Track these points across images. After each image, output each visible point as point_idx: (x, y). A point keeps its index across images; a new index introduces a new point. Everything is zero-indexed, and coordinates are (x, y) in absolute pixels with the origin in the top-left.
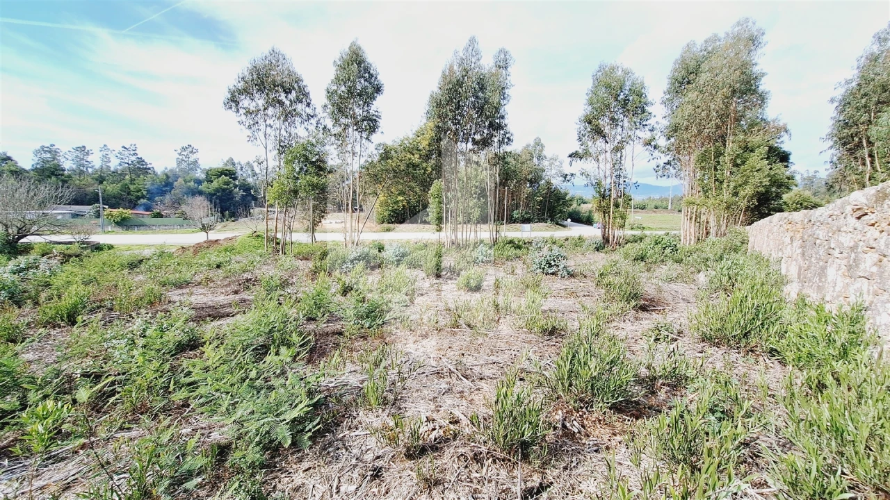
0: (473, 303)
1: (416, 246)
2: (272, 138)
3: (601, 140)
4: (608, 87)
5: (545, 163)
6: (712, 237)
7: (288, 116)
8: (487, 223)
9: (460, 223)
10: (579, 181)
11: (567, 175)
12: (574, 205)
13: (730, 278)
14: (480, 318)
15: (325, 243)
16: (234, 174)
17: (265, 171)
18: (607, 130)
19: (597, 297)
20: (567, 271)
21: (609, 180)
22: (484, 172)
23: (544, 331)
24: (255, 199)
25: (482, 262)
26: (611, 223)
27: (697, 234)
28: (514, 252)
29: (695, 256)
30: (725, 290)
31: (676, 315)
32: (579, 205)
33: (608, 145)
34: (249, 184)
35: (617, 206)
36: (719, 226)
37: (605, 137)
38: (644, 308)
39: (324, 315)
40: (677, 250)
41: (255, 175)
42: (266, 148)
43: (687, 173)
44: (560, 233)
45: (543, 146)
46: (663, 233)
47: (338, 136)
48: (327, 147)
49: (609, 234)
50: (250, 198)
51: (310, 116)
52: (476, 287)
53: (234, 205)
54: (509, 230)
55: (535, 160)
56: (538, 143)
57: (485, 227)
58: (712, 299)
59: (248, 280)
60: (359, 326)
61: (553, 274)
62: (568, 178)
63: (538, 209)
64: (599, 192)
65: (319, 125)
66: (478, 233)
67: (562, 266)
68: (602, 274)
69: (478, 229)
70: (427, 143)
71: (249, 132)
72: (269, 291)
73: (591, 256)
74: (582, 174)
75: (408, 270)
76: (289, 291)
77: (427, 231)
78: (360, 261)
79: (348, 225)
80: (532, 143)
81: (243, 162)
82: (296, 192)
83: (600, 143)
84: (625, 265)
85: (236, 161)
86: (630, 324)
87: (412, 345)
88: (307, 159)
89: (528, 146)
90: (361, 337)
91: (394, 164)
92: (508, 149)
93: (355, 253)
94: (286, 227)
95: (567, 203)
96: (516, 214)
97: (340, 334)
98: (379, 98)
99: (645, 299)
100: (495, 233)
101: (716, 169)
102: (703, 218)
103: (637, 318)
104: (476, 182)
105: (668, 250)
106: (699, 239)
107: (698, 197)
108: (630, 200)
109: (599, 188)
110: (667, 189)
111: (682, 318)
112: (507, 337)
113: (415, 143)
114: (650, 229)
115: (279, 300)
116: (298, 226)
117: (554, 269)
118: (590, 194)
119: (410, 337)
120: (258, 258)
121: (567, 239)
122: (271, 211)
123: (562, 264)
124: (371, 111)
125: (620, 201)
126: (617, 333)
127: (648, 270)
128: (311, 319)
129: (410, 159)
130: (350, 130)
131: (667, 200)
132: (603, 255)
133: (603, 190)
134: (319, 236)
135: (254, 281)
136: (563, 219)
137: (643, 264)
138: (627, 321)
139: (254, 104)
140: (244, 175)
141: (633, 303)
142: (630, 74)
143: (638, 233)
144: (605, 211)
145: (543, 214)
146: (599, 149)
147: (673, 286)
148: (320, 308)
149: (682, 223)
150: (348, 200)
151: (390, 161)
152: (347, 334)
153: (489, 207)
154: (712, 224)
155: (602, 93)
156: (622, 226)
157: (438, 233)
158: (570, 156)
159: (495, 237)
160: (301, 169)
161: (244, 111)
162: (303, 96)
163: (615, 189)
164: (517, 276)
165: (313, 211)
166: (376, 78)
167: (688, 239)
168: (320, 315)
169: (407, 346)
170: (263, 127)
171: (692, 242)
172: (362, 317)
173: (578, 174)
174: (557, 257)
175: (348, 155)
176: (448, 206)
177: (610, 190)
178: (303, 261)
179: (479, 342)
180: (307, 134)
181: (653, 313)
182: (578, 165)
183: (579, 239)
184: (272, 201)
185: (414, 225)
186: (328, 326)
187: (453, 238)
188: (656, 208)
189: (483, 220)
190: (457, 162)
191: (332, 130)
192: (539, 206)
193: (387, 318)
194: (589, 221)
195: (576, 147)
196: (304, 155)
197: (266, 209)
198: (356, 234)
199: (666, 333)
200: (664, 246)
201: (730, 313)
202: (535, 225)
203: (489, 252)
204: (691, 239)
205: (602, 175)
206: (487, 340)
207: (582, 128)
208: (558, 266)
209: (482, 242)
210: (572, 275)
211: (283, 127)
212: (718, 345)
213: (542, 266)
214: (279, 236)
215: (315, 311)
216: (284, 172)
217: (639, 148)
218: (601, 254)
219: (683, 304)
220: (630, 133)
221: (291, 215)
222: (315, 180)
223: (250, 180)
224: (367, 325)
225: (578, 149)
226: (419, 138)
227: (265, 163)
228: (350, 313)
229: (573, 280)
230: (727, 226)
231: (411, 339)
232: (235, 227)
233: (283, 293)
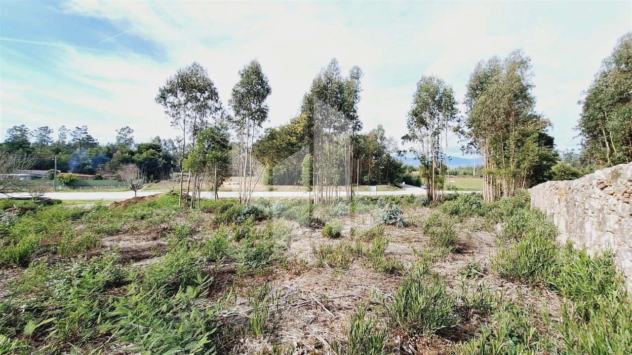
0: (334, 248)
1: (293, 202)
2: (189, 123)
3: (424, 127)
4: (427, 91)
5: (386, 143)
6: (505, 197)
7: (202, 109)
8: (345, 185)
9: (325, 186)
10: (410, 155)
11: (401, 151)
12: (407, 172)
13: (518, 229)
14: (340, 259)
15: (225, 200)
16: (159, 148)
17: (183, 147)
18: (428, 120)
19: (425, 243)
20: (403, 222)
21: (430, 155)
22: (342, 149)
23: (386, 270)
24: (174, 166)
25: (341, 215)
26: (433, 185)
27: (494, 193)
28: (365, 207)
29: (493, 211)
30: (516, 237)
31: (482, 257)
32: (411, 172)
33: (428, 131)
34: (170, 155)
35: (437, 173)
36: (509, 189)
37: (426, 125)
38: (458, 251)
39: (222, 257)
40: (481, 206)
41: (175, 148)
42: (184, 131)
43: (484, 150)
44: (397, 193)
45: (384, 131)
46: (471, 192)
47: (238, 123)
48: (229, 131)
49: (432, 194)
50: (170, 165)
51: (217, 109)
52: (336, 234)
53: (158, 171)
54: (361, 190)
55: (379, 140)
56: (380, 128)
57: (343, 188)
58: (507, 244)
59: (164, 229)
60: (248, 266)
61: (392, 224)
62: (402, 153)
63: (381, 175)
64: (424, 164)
65: (224, 115)
66: (338, 192)
67: (399, 219)
68: (428, 225)
69: (338, 190)
70: (302, 129)
71: (172, 119)
72: (181, 238)
73: (420, 210)
74: (411, 151)
75: (286, 221)
76: (196, 238)
77: (301, 190)
78: (251, 214)
79: (243, 186)
80: (376, 128)
81: (167, 139)
82: (204, 163)
83: (423, 129)
84: (444, 218)
85: (161, 139)
86: (449, 264)
87: (288, 282)
88: (214, 139)
89: (374, 130)
90: (250, 275)
91: (278, 143)
92: (359, 133)
93: (247, 208)
94: (196, 188)
95: (402, 171)
96: (366, 178)
97: (233, 272)
98: (268, 97)
99: (460, 245)
100: (350, 192)
101: (504, 149)
102: (498, 181)
103: (454, 259)
104: (337, 156)
105: (474, 206)
106: (496, 198)
107: (493, 169)
108: (446, 169)
109: (424, 161)
110: (471, 161)
111: (486, 259)
112: (359, 274)
113: (293, 128)
114: (462, 189)
115: (187, 245)
116: (205, 187)
117: (394, 221)
118: (417, 164)
119: (287, 275)
120: (174, 212)
121: (402, 197)
122: (185, 175)
123: (399, 216)
124: (262, 106)
125: (439, 170)
126: (440, 271)
127: (461, 221)
128: (211, 261)
129: (289, 140)
130: (247, 118)
131: (472, 169)
132: (428, 209)
133: (426, 162)
134: (221, 194)
135: (169, 230)
136: (399, 182)
137: (457, 217)
138: (447, 261)
139: (177, 100)
140: (167, 149)
141: (451, 248)
142: (442, 83)
143: (452, 192)
144: (429, 177)
145: (385, 179)
146: (423, 134)
147: (479, 234)
148: (219, 252)
149: (483, 186)
150: (243, 168)
151: (275, 141)
152: (239, 273)
153: (346, 174)
154: (505, 186)
155: (424, 95)
156: (442, 188)
157: (309, 192)
158: (403, 138)
159: (350, 195)
160: (209, 146)
161: (170, 105)
162: (214, 95)
163: (435, 161)
164: (366, 226)
165: (217, 176)
166: (267, 84)
167: (488, 197)
168: (219, 258)
169: (285, 282)
170: (183, 116)
171: (491, 200)
172: (251, 260)
173: (408, 151)
174: (396, 212)
175: (244, 136)
176: (316, 173)
177: (432, 162)
178: (208, 214)
179: (338, 279)
180: (214, 121)
181: (466, 255)
182: (408, 145)
183: (411, 197)
184: (186, 169)
185: (292, 186)
186: (224, 266)
187: (320, 196)
188: (465, 174)
189: (342, 183)
190: (323, 142)
191: (234, 118)
192: (382, 172)
193: (269, 260)
194: (418, 184)
195: (406, 132)
196: (211, 136)
197: (181, 174)
198: (248, 192)
199: (476, 271)
200: (471, 203)
201: (519, 257)
202: (379, 187)
203: (346, 207)
204: (490, 198)
205: (426, 152)
206: (344, 277)
207: (410, 119)
208: (396, 218)
209: (341, 199)
210: (406, 225)
211: (198, 116)
212: (513, 281)
213: (385, 219)
214: (191, 194)
215: (215, 255)
216: (197, 147)
217: (451, 133)
218: (427, 208)
219: (486, 248)
220: (445, 123)
221: (200, 179)
222: (219, 154)
223: (171, 152)
224: (254, 266)
225: (408, 133)
226: (296, 125)
227: (183, 142)
228: (242, 255)
229: (407, 229)
230: (515, 189)
231: (288, 276)
232: (157, 187)
233: (191, 239)
